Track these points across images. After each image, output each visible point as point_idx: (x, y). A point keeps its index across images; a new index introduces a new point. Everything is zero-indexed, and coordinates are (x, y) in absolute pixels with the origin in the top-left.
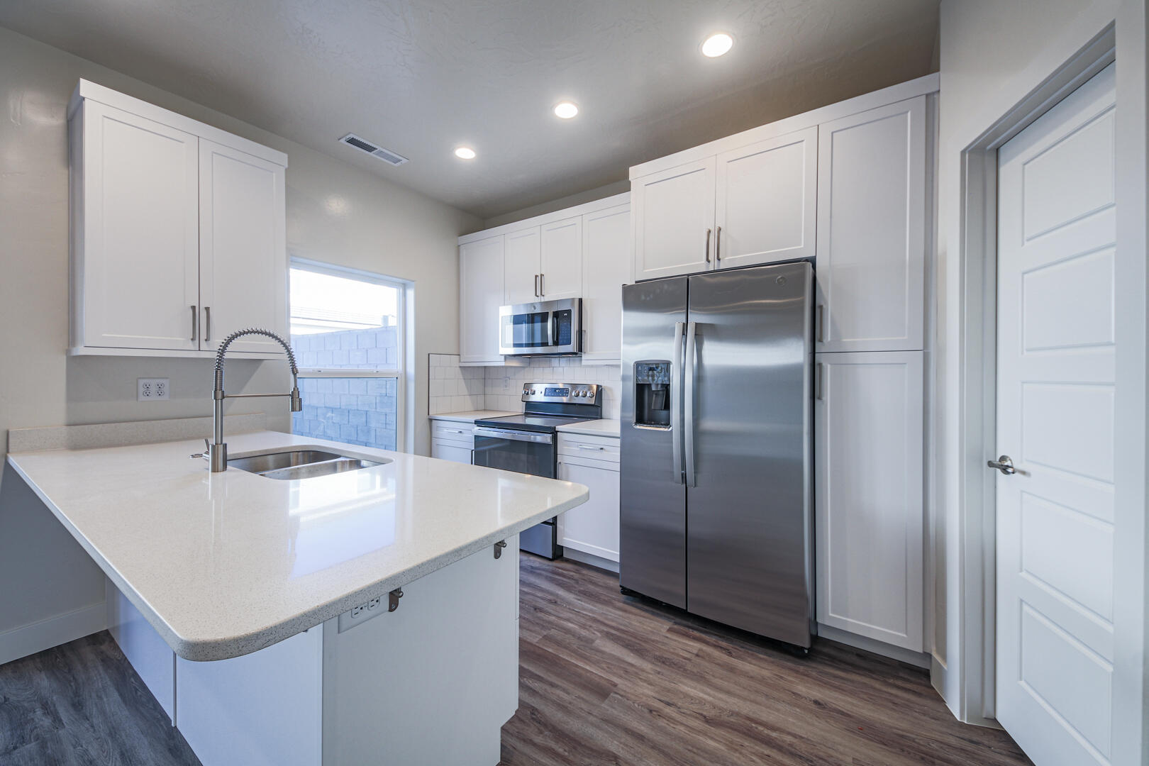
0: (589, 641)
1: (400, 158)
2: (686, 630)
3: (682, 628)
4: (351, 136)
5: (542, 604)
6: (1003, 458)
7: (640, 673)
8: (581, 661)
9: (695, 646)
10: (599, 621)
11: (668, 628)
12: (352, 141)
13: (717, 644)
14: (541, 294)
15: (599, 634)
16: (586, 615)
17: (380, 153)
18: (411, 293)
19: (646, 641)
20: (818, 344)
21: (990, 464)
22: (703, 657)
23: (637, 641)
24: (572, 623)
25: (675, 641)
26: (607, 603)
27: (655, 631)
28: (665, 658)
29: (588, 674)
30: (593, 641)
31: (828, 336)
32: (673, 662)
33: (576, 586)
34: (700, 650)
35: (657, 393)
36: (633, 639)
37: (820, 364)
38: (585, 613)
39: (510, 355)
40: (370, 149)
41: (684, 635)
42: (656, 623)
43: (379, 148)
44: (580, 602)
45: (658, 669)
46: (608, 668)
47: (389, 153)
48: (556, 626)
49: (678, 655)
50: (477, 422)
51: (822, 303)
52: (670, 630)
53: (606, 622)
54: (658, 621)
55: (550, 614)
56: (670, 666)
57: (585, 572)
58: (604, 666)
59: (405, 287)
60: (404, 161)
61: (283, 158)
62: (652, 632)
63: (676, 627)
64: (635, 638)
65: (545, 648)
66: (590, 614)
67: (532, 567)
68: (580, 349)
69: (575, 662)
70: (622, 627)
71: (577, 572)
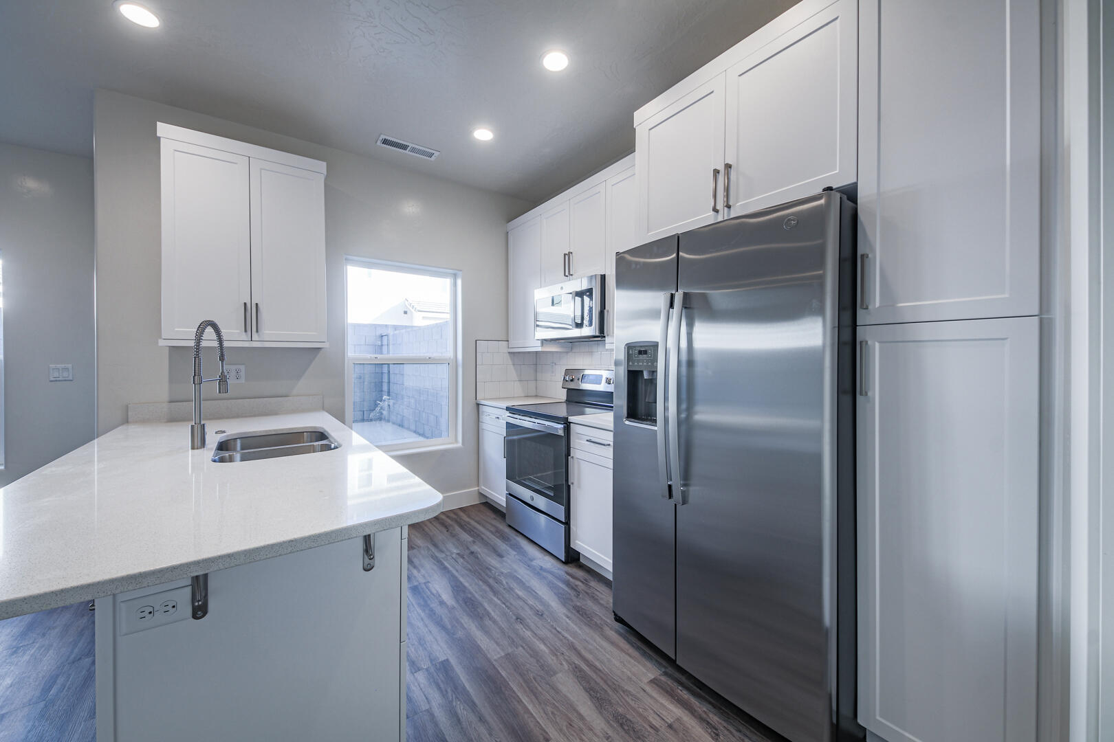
0: (551, 672)
1: (434, 152)
2: (674, 685)
3: (670, 682)
4: (383, 137)
5: (527, 614)
7: (586, 731)
8: (528, 696)
9: (674, 711)
10: (575, 649)
11: (653, 677)
12: (385, 142)
13: (704, 716)
14: (569, 273)
15: (566, 666)
16: (565, 638)
17: (413, 150)
18: (459, 282)
19: (616, 688)
22: (675, 731)
23: (606, 687)
24: (545, 644)
25: (651, 697)
26: (598, 628)
27: (634, 678)
28: (628, 719)
29: (526, 716)
30: (555, 673)
31: (876, 300)
32: (633, 728)
33: (574, 598)
34: (678, 720)
36: (602, 683)
37: (863, 343)
38: (566, 635)
39: (546, 340)
40: (404, 147)
41: (667, 692)
42: (641, 667)
43: (411, 145)
44: (567, 620)
45: (610, 733)
46: (552, 713)
47: (421, 148)
48: (527, 645)
49: (645, 719)
50: (508, 409)
51: (867, 251)
52: (653, 682)
53: (583, 652)
54: (644, 666)
55: (528, 627)
56: (627, 732)
57: (593, 584)
58: (549, 709)
59: (455, 276)
60: (437, 154)
61: (322, 166)
62: (629, 679)
63: (663, 678)
64: (605, 682)
65: (499, 669)
66: (571, 638)
67: (541, 568)
68: (602, 331)
69: (521, 697)
70: (597, 664)
71: (585, 582)
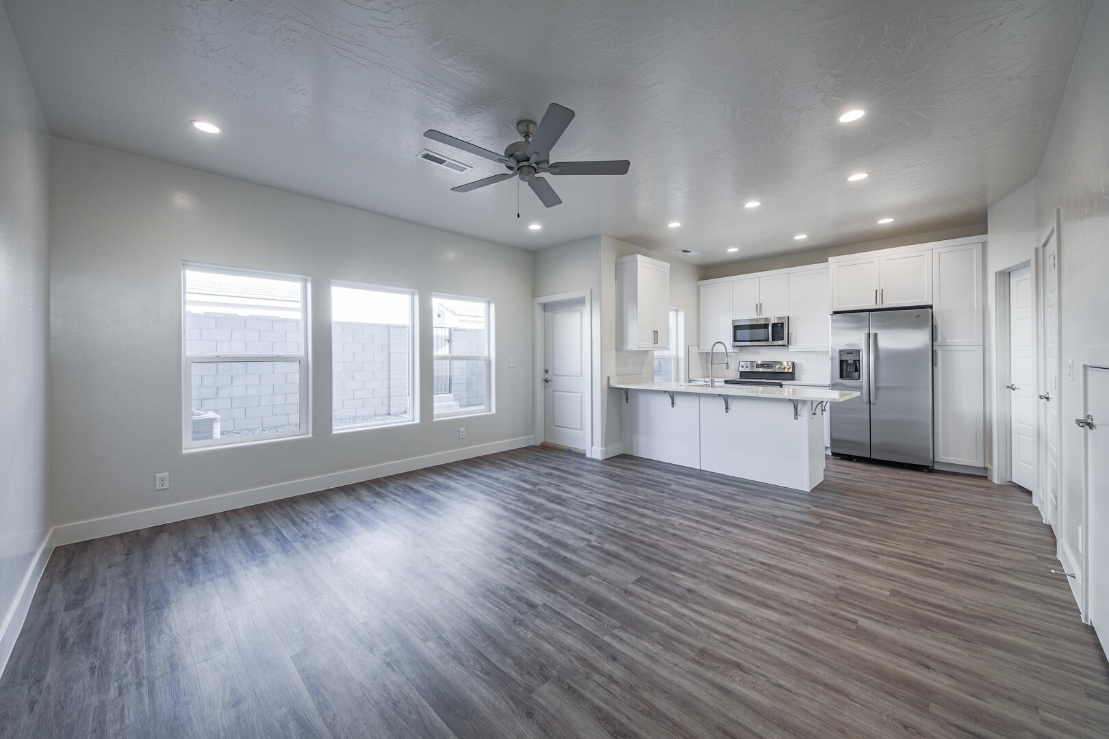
6: (1013, 385)
14: (760, 314)
18: (681, 315)
20: (934, 342)
21: (1008, 387)
31: (939, 338)
35: (850, 365)
37: (936, 351)
51: (937, 325)
59: (677, 311)
68: (788, 343)
